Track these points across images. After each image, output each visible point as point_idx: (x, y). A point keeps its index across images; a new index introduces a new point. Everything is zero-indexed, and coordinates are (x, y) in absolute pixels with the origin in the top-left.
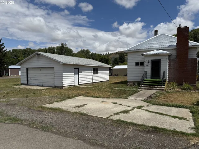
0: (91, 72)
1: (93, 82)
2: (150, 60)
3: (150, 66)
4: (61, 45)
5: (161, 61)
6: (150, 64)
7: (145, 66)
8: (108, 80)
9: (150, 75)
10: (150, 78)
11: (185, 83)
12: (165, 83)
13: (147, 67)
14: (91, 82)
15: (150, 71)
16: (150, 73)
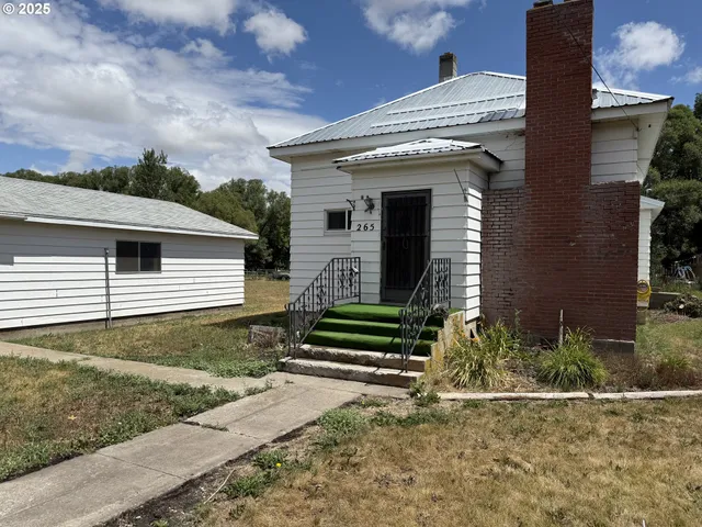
0: (102, 260)
1: (114, 314)
2: (376, 196)
3: (378, 226)
4: (146, 158)
5: (435, 201)
6: (376, 217)
7: (354, 227)
8: (241, 301)
9: (377, 278)
10: (377, 299)
11: (574, 331)
12: (434, 337)
13: (363, 235)
14: (103, 315)
15: (377, 257)
16: (377, 268)
